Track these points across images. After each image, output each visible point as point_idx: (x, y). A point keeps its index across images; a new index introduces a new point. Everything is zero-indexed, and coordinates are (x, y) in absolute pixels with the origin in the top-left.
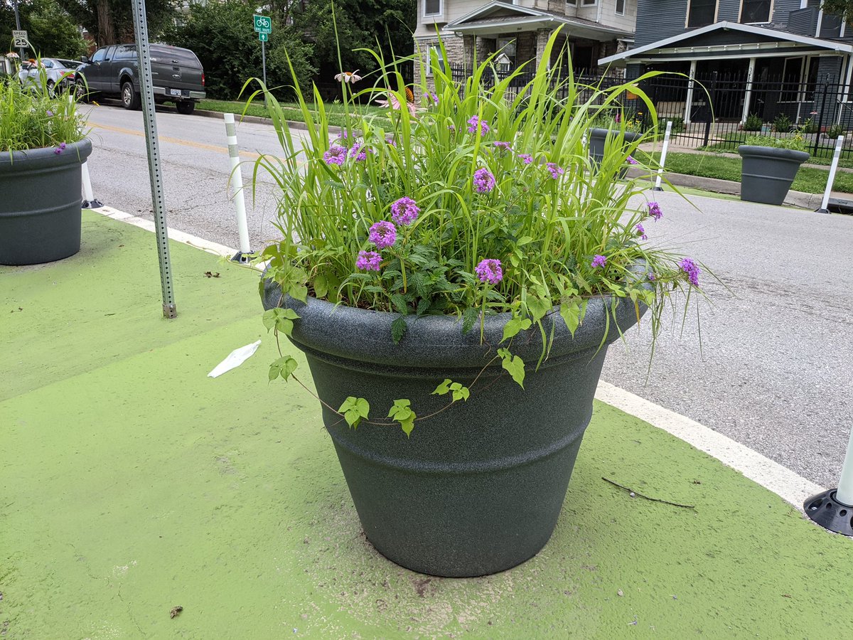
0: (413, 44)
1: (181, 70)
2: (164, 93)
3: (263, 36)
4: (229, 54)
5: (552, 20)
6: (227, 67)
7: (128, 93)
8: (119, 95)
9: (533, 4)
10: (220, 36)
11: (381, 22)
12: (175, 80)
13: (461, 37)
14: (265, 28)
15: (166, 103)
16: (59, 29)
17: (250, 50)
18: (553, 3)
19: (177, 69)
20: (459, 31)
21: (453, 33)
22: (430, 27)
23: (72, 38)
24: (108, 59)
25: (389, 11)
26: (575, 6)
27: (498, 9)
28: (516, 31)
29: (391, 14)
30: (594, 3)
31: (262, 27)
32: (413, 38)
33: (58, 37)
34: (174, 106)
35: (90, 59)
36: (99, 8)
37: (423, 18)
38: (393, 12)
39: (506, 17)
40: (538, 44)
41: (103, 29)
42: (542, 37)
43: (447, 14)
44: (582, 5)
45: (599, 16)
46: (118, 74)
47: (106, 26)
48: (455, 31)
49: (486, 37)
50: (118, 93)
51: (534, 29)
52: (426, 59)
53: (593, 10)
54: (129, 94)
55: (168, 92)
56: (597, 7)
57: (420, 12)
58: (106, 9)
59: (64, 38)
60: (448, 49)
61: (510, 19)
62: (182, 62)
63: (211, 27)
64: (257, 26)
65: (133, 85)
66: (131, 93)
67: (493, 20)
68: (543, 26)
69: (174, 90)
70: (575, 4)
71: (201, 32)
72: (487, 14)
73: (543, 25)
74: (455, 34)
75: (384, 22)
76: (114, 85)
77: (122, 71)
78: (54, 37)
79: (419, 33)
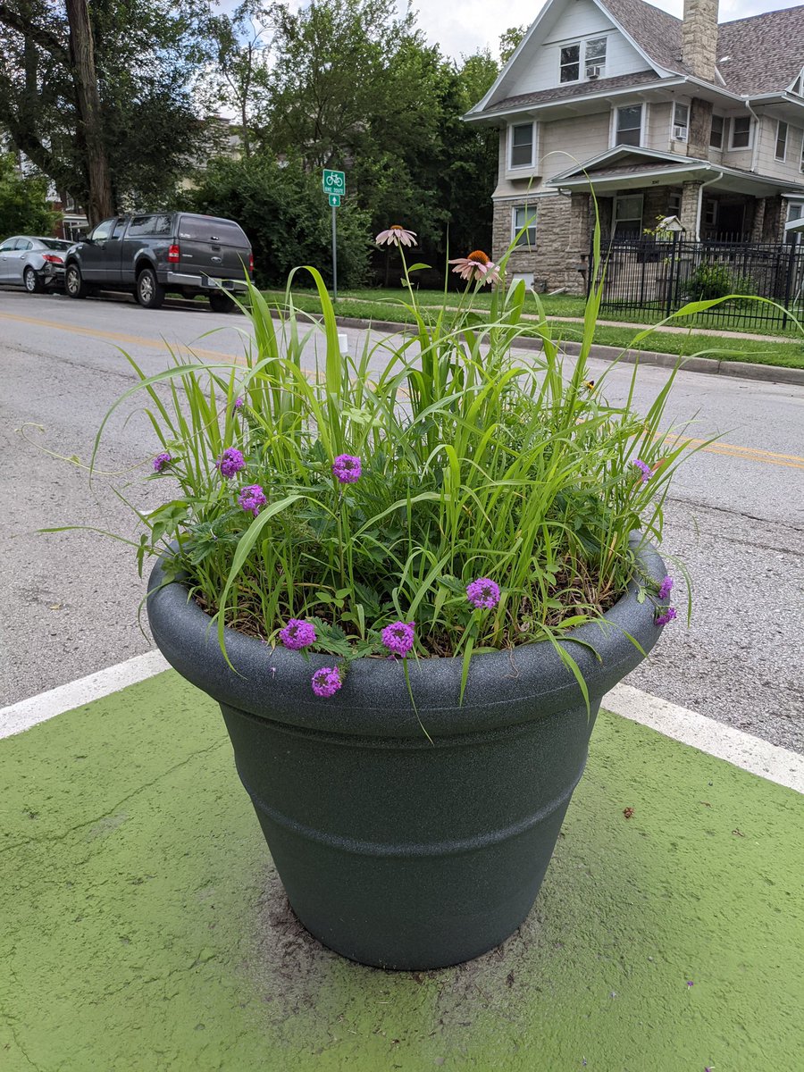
0: (491, 206)
1: (223, 250)
2: (200, 284)
3: (334, 200)
4: (265, 226)
5: (708, 168)
6: (262, 243)
7: (147, 285)
8: (134, 288)
9: (669, 149)
10: (252, 202)
11: (447, 179)
12: (214, 264)
13: (567, 195)
14: (337, 187)
15: (197, 297)
16: (25, 197)
17: (292, 220)
18: (694, 146)
19: (218, 249)
20: (564, 187)
21: (557, 190)
22: (518, 183)
23: (40, 209)
24: (117, 238)
25: (458, 163)
26: (720, 150)
27: (625, 155)
28: (650, 185)
29: (462, 166)
30: (747, 145)
31: (334, 186)
32: (492, 199)
33: (24, 208)
34: (206, 301)
35: (89, 237)
36: (92, 167)
37: (508, 170)
38: (464, 165)
39: (637, 166)
40: (684, 202)
41: (97, 195)
42: (689, 193)
43: (542, 165)
44: (730, 148)
45: (754, 164)
46: (133, 258)
47: (101, 190)
48: (559, 188)
49: (603, 195)
50: (133, 284)
51: (680, 181)
52: (510, 227)
53: (745, 156)
54: (149, 286)
55: (205, 281)
56: (752, 151)
57: (504, 163)
58: (102, 167)
59: (31, 209)
60: (543, 212)
61: (644, 168)
62: (221, 240)
63: (240, 189)
64: (326, 185)
65: (155, 275)
66: (151, 285)
67: (618, 171)
68: (692, 178)
69: (212, 279)
70: (720, 147)
71: (224, 198)
72: (608, 163)
73: (692, 175)
74: (559, 191)
75: (451, 179)
76: (128, 273)
77: (137, 254)
78: (17, 207)
79: (502, 192)
